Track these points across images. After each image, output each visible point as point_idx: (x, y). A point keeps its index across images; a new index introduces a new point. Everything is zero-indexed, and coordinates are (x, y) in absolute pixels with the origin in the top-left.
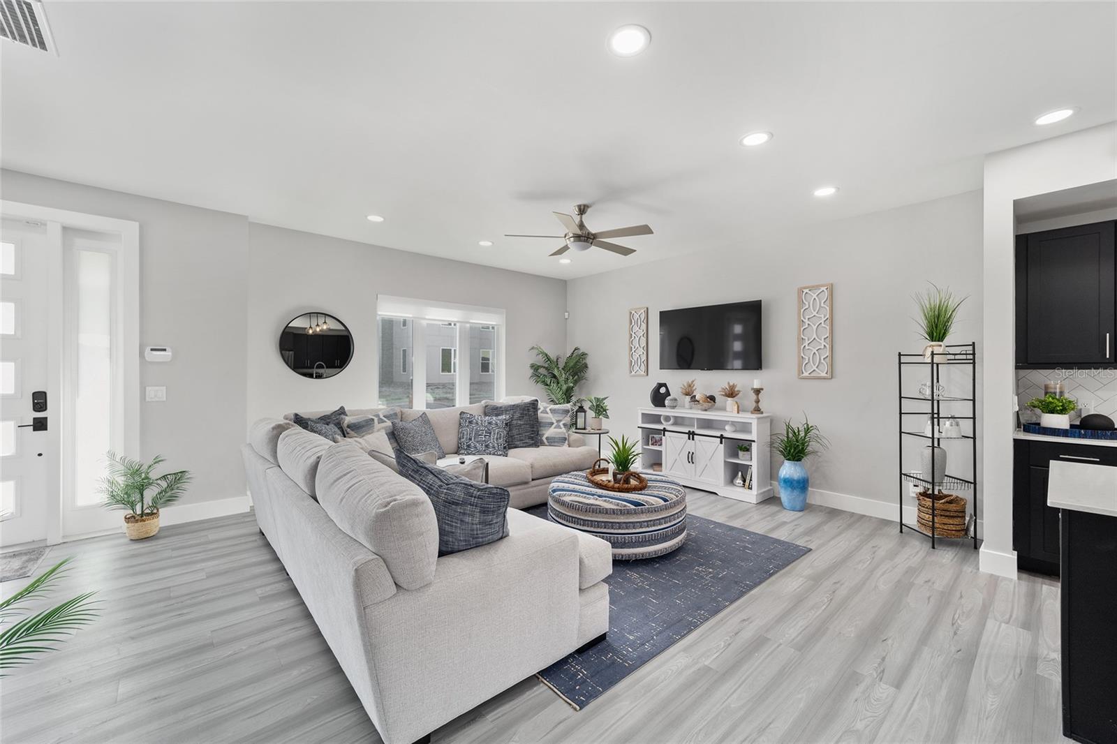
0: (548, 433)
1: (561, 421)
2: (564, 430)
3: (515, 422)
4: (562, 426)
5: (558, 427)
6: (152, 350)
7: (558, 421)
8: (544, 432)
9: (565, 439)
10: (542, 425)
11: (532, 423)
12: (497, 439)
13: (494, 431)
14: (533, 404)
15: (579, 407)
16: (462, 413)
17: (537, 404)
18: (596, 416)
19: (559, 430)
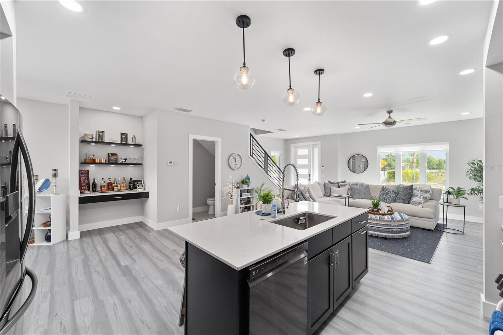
0: (414, 199)
2: (422, 199)
3: (400, 193)
4: (422, 197)
5: (420, 198)
6: (322, 166)
7: (421, 195)
8: (413, 199)
10: (414, 196)
11: (406, 194)
12: (389, 197)
13: (389, 194)
14: (410, 186)
15: (447, 192)
16: (383, 187)
17: (413, 187)
18: (456, 197)
19: (420, 199)
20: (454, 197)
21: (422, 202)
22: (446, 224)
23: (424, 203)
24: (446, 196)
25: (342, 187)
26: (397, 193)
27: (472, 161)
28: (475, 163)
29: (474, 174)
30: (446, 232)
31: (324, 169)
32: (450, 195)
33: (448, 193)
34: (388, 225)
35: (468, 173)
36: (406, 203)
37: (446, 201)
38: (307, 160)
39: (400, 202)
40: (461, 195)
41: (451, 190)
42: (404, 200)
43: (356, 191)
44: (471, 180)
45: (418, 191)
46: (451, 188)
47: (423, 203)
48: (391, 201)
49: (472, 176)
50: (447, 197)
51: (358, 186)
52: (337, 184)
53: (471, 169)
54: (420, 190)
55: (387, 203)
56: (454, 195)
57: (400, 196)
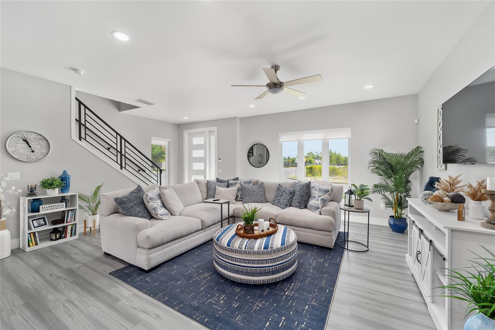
0: (312, 202)
1: (321, 196)
2: (319, 202)
3: (296, 193)
4: (320, 200)
5: (318, 200)
6: (219, 159)
7: (319, 197)
8: (310, 201)
9: (318, 208)
10: (311, 197)
11: (303, 194)
12: (284, 200)
13: (284, 195)
14: (307, 184)
15: (348, 190)
16: (279, 185)
17: (310, 184)
18: (359, 199)
19: (317, 202)
20: (357, 199)
21: (320, 206)
22: (347, 232)
23: (322, 207)
24: (348, 196)
25: (231, 187)
26: (293, 193)
27: (374, 151)
28: (377, 153)
29: (377, 167)
30: (347, 249)
31: (221, 162)
32: (352, 195)
33: (349, 192)
34: (258, 261)
35: (371, 165)
36: (301, 209)
37: (347, 203)
38: (203, 150)
39: (295, 206)
40: (365, 195)
41: (353, 189)
42: (299, 203)
43: (246, 191)
44: (373, 173)
45: (316, 190)
46: (354, 185)
47: (320, 208)
48: (286, 205)
49: (374, 169)
50: (349, 198)
51: (252, 184)
52: (227, 183)
53: (374, 160)
54: (318, 189)
55: (281, 208)
56: (357, 195)
57: (296, 199)
